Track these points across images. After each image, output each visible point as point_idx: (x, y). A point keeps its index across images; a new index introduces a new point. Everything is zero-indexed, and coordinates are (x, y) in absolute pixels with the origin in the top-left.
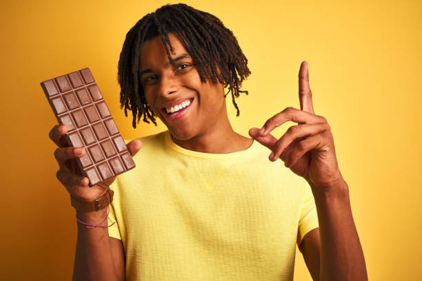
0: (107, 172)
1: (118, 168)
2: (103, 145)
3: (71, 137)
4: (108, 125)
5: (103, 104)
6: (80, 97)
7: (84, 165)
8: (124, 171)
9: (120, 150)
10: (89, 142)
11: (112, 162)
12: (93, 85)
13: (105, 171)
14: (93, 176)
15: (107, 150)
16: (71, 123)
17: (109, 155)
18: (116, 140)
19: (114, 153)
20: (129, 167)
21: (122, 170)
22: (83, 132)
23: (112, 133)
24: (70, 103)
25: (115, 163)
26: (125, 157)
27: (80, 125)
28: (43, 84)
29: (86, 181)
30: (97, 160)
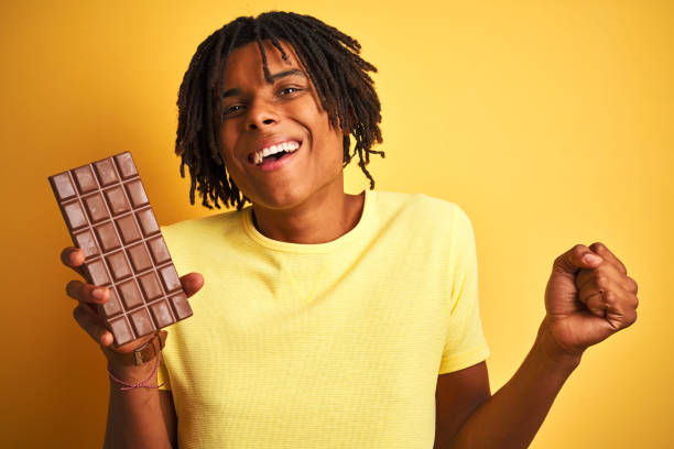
0: (145, 325)
1: (163, 318)
2: (143, 280)
3: (90, 267)
4: (153, 247)
5: (149, 213)
6: (112, 200)
7: (108, 312)
8: (173, 323)
9: (170, 287)
10: (119, 275)
11: (154, 309)
12: (135, 181)
13: (142, 323)
14: (121, 332)
15: (148, 290)
16: (92, 245)
17: (150, 296)
18: (164, 272)
19: (160, 293)
20: (181, 316)
21: (170, 320)
22: (111, 259)
23: (159, 260)
24: (93, 211)
25: (159, 311)
26: (176, 300)
27: (106, 247)
28: (51, 180)
29: (109, 338)
30: (129, 304)
